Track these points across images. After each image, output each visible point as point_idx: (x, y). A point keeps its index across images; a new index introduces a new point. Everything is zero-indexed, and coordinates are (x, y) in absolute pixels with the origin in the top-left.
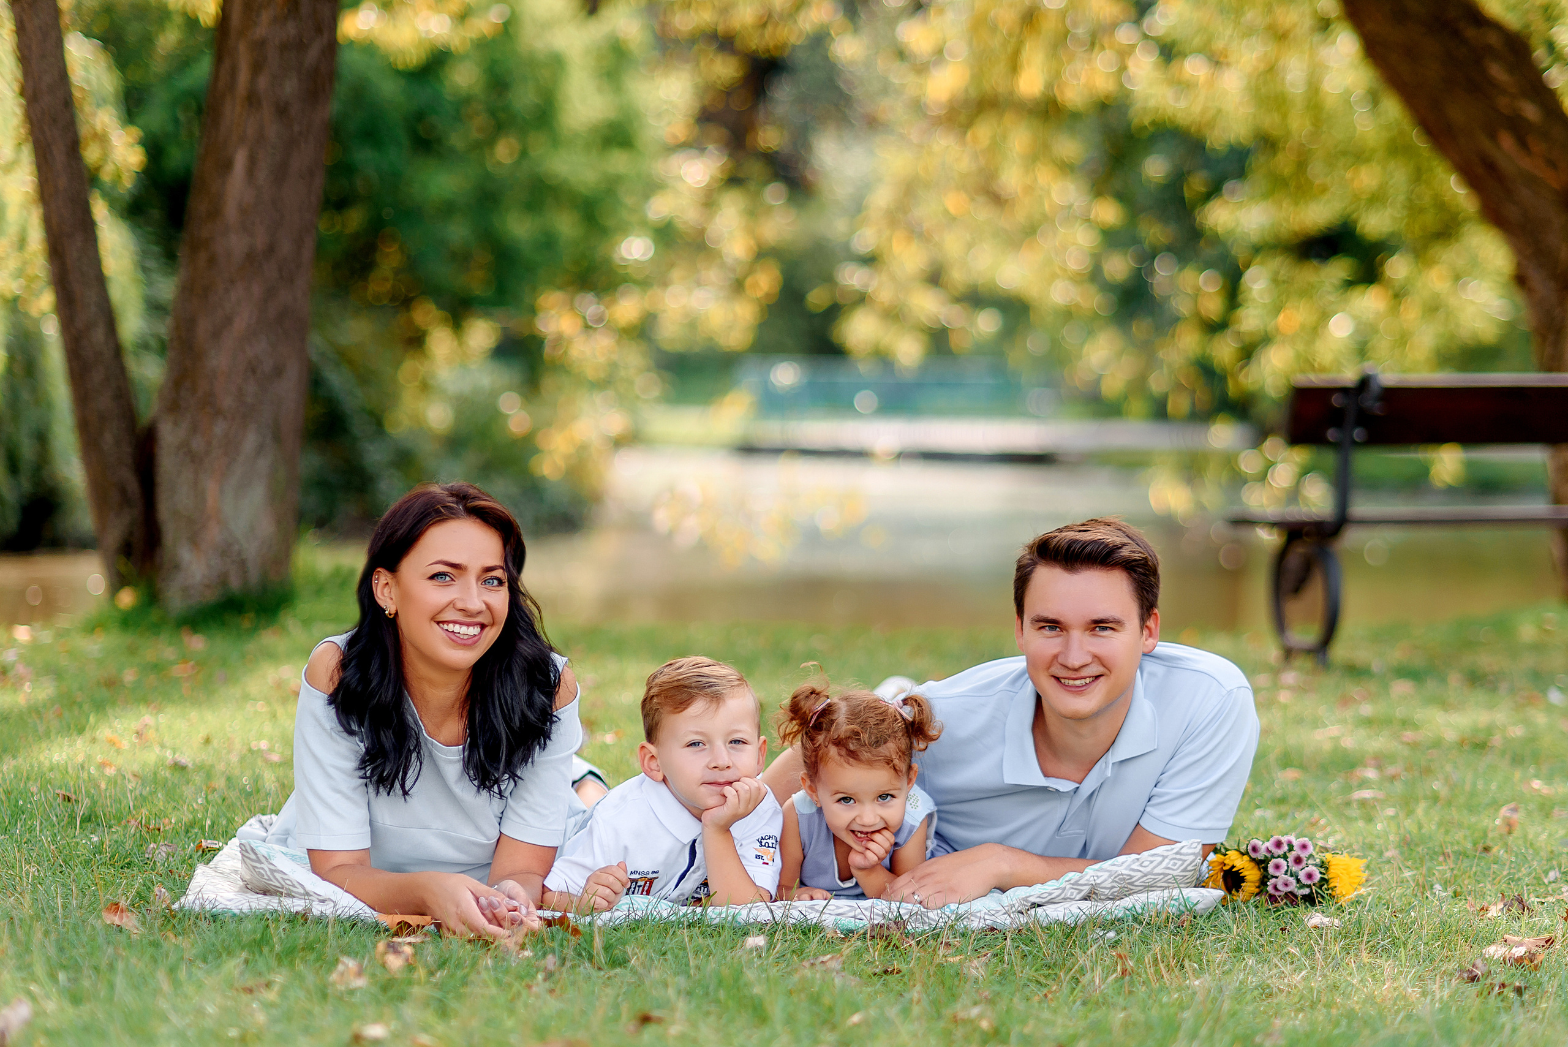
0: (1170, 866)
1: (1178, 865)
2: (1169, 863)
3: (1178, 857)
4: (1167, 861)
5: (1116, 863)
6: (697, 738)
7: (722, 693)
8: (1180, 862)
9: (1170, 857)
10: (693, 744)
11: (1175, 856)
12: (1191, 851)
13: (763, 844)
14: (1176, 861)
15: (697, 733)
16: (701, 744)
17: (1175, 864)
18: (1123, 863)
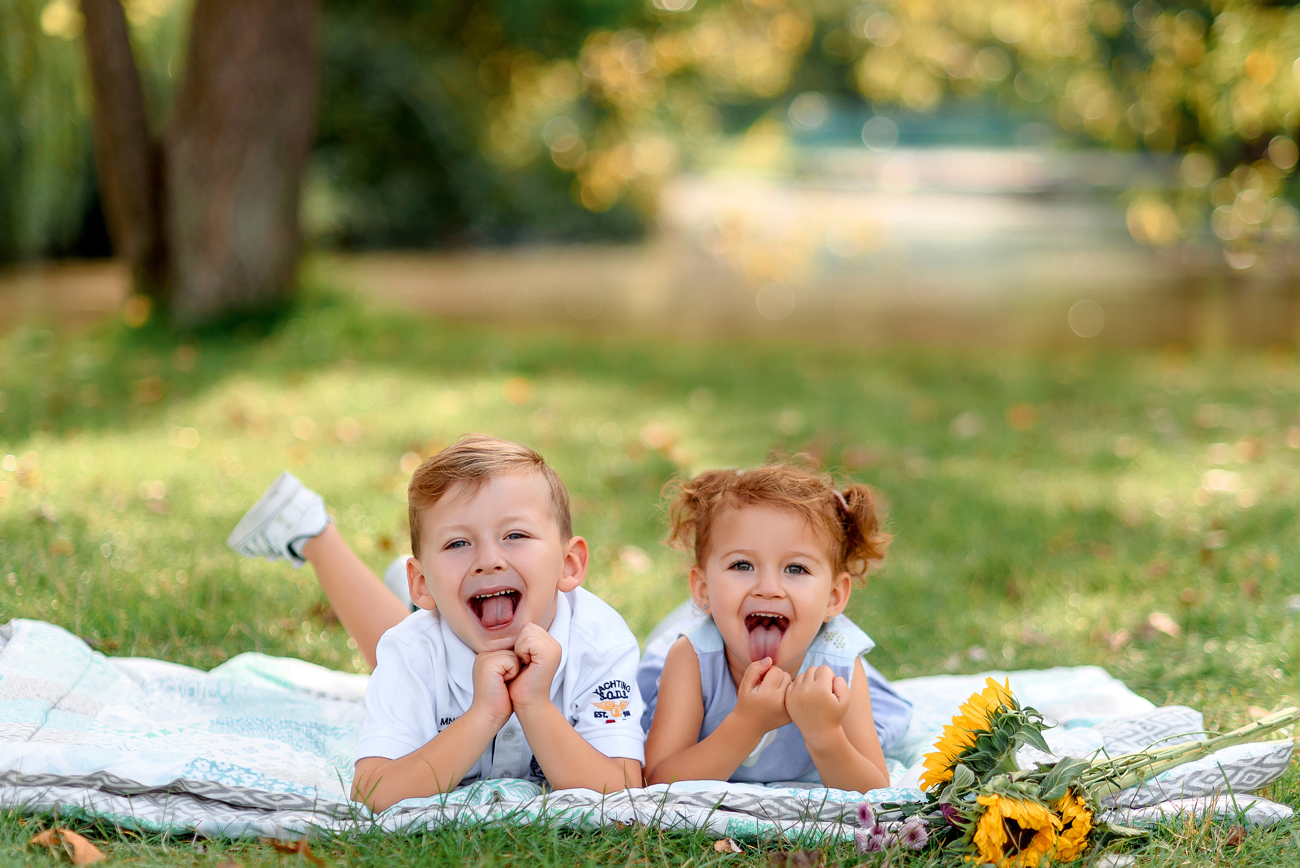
0: (1244, 781)
1: (1255, 779)
2: (1242, 778)
3: (1258, 769)
4: (1241, 774)
5: (1168, 779)
6: (458, 535)
7: (487, 470)
8: (1259, 776)
9: (1246, 770)
10: (453, 545)
11: (1253, 768)
12: (1276, 761)
13: (605, 696)
14: (1253, 774)
15: (456, 528)
16: (466, 544)
17: (1251, 778)
18: (1178, 779)
